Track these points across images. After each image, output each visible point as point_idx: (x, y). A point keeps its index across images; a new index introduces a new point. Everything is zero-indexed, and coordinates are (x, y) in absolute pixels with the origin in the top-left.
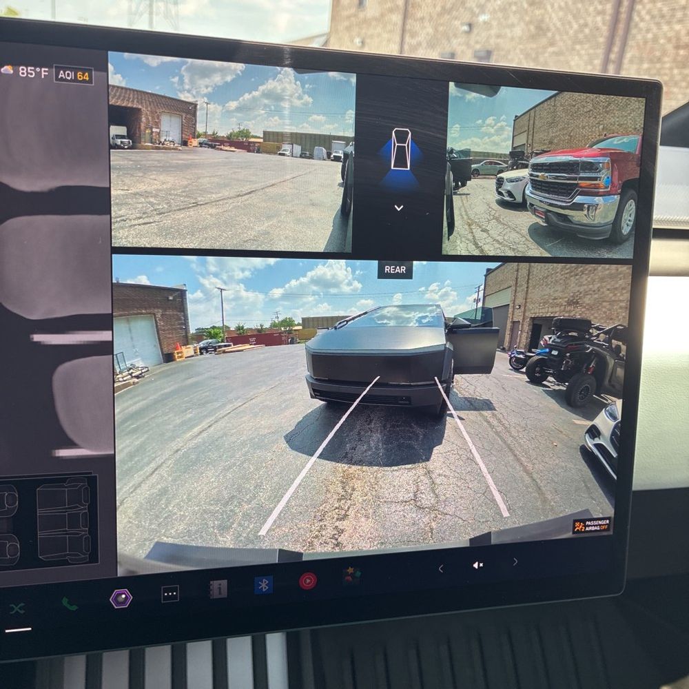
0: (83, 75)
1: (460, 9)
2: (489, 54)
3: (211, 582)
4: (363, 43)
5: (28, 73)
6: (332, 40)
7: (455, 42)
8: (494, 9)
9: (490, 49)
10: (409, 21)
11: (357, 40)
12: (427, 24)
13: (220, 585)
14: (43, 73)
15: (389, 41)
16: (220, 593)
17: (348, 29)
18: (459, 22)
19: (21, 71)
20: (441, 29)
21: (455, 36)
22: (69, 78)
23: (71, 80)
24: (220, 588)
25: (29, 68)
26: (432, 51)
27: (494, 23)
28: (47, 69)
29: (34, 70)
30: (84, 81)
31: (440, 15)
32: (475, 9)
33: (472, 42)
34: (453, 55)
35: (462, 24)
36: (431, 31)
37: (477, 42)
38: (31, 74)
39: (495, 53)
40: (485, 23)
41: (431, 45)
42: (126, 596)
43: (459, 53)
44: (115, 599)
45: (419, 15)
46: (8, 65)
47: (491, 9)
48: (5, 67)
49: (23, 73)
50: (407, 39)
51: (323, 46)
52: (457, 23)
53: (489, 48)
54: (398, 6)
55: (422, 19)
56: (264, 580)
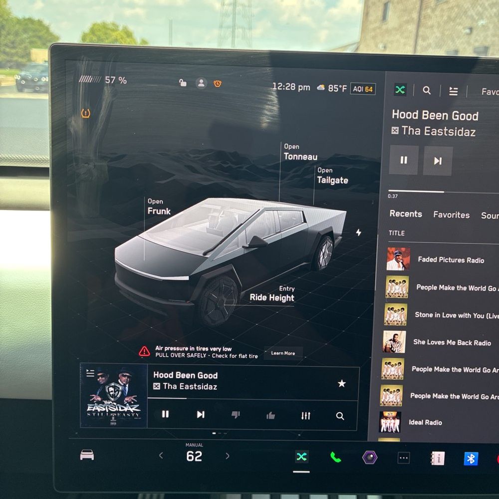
0: (369, 89)
1: (463, 17)
2: (486, 49)
3: (433, 452)
4: (385, 47)
5: (334, 89)
6: (362, 46)
7: (458, 42)
8: (491, 16)
9: (487, 46)
10: (422, 29)
11: (381, 46)
12: (435, 30)
13: (439, 455)
14: (344, 89)
15: (405, 45)
16: (439, 462)
17: (374, 38)
18: (462, 27)
19: (330, 88)
20: (447, 33)
21: (458, 37)
22: (360, 91)
23: (361, 92)
24: (439, 458)
25: (335, 86)
26: (439, 50)
27: (491, 26)
28: (346, 86)
29: (338, 87)
30: (369, 92)
31: (446, 22)
32: (475, 16)
33: (472, 41)
34: (457, 51)
35: (464, 28)
36: (438, 35)
37: (476, 41)
38: (336, 89)
39: (491, 48)
40: (483, 26)
41: (438, 46)
42: (373, 456)
43: (461, 50)
44: (366, 457)
45: (430, 23)
46: (321, 84)
47: (488, 15)
48: (320, 86)
49: (331, 89)
50: (420, 42)
51: (355, 51)
52: (460, 27)
53: (487, 44)
54: (413, 19)
55: (432, 27)
56: (472, 455)
